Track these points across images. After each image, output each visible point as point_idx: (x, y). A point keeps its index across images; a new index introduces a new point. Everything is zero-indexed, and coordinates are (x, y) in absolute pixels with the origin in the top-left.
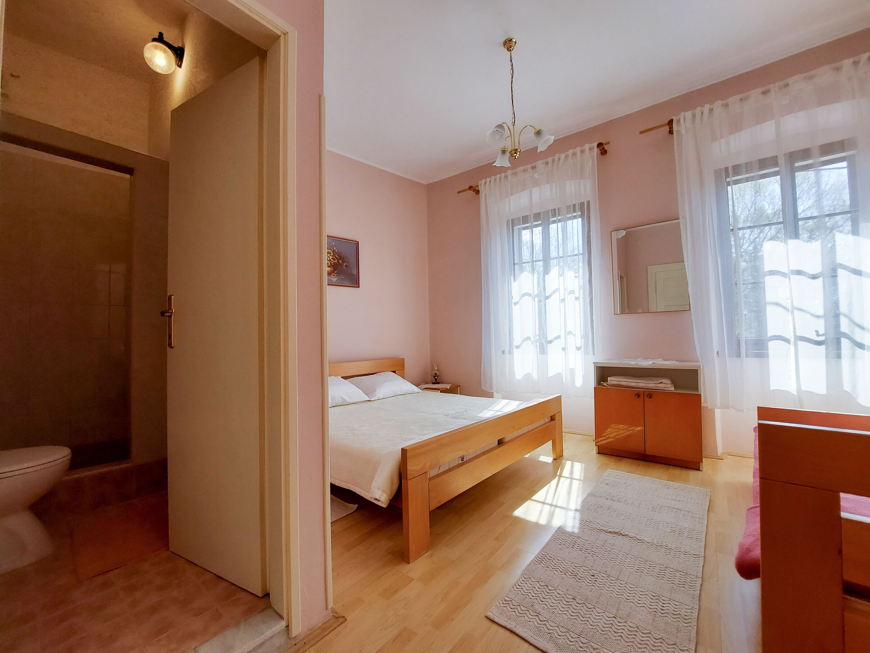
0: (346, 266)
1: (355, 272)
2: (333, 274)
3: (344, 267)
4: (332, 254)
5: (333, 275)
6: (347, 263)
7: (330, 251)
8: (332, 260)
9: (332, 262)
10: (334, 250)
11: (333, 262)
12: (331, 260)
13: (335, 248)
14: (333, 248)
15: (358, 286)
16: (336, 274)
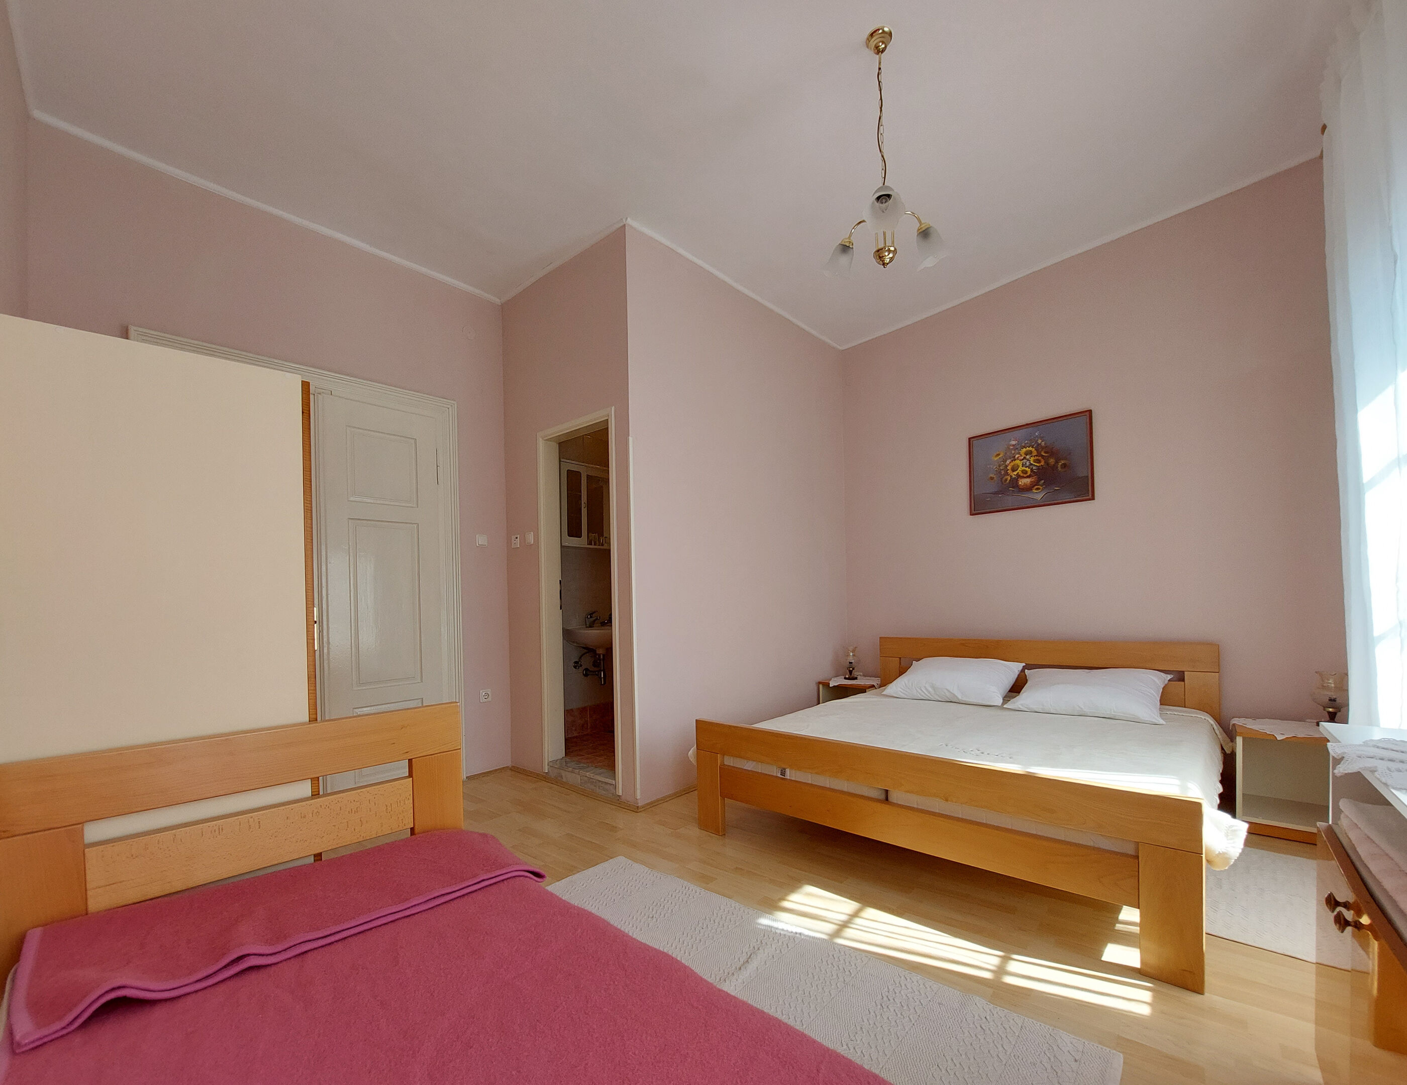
0: (1064, 466)
1: (1082, 472)
2: (1036, 487)
3: (1059, 468)
4: (1035, 453)
5: (1037, 489)
6: (1065, 459)
7: (1031, 449)
8: (1034, 463)
9: (1034, 468)
10: (1039, 445)
11: (1036, 466)
12: (1031, 464)
13: (1040, 441)
14: (1036, 442)
15: (1090, 496)
16: (1041, 486)
